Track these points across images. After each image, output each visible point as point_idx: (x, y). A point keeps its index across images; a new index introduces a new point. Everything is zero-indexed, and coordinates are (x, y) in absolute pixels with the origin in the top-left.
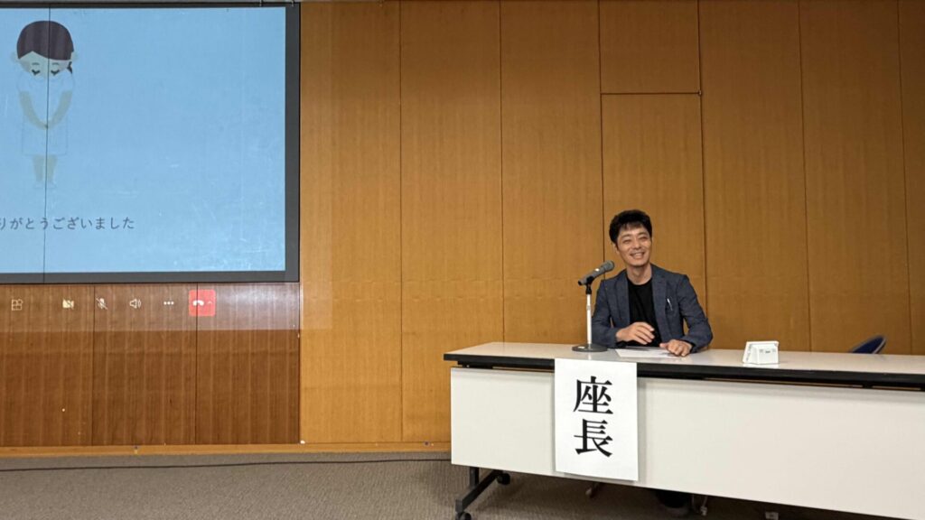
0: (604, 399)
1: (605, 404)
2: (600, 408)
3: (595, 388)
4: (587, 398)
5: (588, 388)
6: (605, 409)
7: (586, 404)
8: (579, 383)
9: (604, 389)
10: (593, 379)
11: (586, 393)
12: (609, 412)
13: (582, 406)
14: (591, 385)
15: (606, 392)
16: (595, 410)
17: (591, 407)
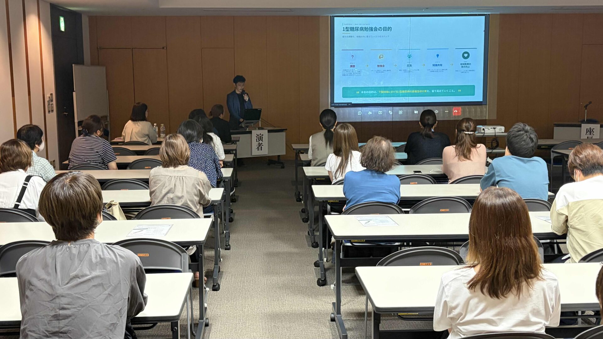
0: (592, 132)
1: (593, 133)
2: (591, 134)
3: (591, 130)
4: (588, 132)
5: (589, 130)
6: (593, 134)
7: (588, 133)
8: (587, 129)
9: (592, 130)
10: (590, 128)
11: (588, 131)
12: (593, 135)
13: (587, 134)
14: (590, 129)
15: (593, 131)
16: (590, 134)
17: (589, 134)
